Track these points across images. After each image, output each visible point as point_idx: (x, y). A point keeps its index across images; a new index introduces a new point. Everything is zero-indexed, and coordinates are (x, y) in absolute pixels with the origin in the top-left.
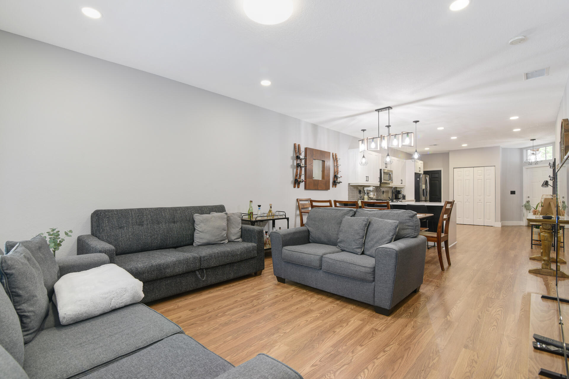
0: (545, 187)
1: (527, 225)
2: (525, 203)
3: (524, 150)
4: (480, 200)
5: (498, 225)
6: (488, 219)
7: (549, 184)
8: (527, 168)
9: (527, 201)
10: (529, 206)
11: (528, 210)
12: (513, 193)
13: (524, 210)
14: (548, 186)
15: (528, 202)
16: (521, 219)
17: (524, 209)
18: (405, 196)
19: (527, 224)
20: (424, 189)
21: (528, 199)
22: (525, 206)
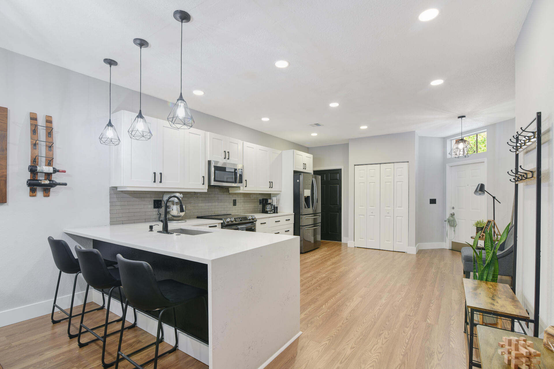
0: (480, 194)
1: (450, 249)
2: (449, 216)
3: (447, 140)
4: (388, 213)
5: (412, 250)
6: (399, 242)
7: (485, 189)
8: (451, 167)
9: (451, 214)
10: (454, 220)
11: (453, 226)
12: (433, 201)
13: (448, 227)
14: (484, 193)
15: (453, 215)
16: (443, 240)
17: (447, 223)
18: (277, 207)
19: (451, 246)
20: (308, 197)
21: (452, 211)
22: (449, 221)
